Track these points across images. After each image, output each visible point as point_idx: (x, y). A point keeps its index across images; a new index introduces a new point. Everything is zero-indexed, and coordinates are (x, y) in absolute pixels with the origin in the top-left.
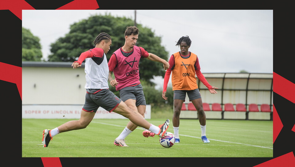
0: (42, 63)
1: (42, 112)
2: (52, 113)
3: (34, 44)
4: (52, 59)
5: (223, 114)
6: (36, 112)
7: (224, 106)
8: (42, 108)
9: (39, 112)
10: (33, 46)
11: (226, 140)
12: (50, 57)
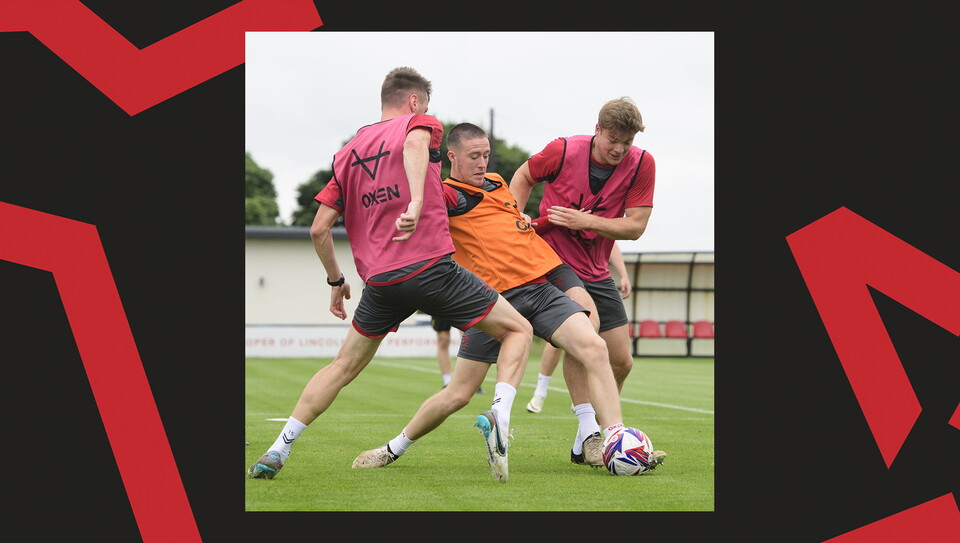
0: (278, 229)
1: (277, 343)
2: (301, 344)
3: (260, 187)
4: (301, 221)
5: (689, 345)
6: (264, 342)
7: (691, 328)
8: (278, 334)
9: (272, 342)
10: (258, 191)
11: (694, 407)
12: (296, 215)
